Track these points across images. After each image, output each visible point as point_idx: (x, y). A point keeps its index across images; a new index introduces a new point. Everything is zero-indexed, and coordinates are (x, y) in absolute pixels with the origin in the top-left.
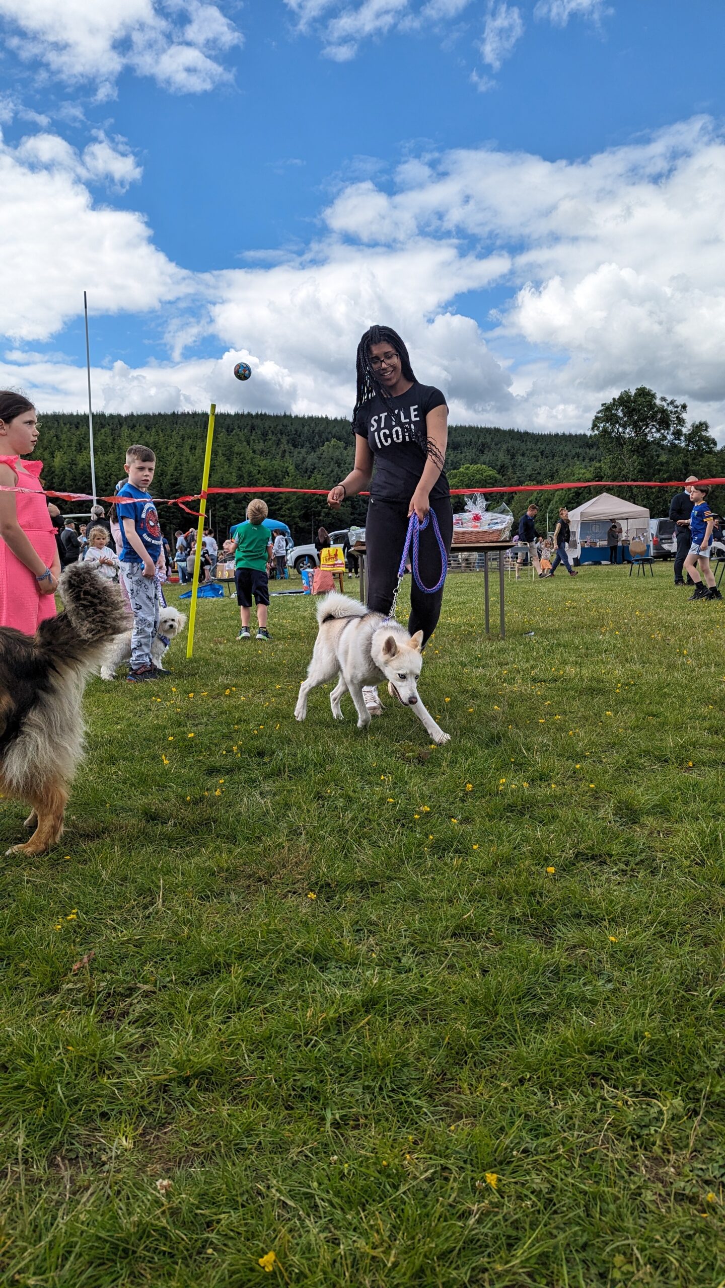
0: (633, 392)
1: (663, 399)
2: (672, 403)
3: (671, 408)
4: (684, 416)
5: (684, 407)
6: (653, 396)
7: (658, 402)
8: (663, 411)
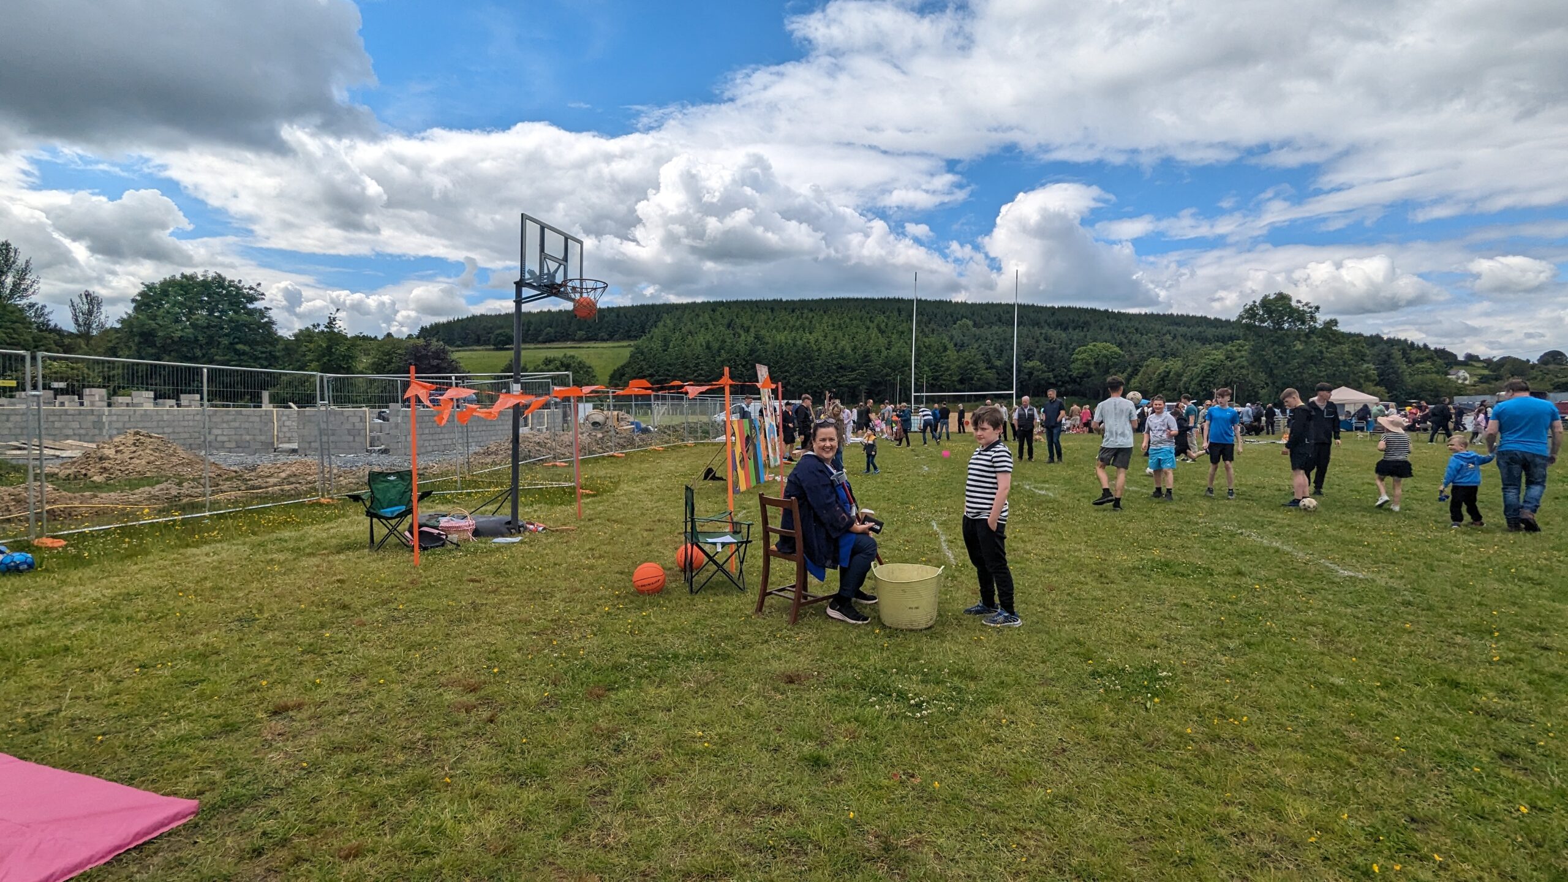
0: (1272, 297)
1: (1299, 301)
2: (1307, 304)
3: (1306, 308)
4: (1317, 315)
5: (1317, 308)
6: (1290, 299)
7: (1294, 304)
8: (1297, 310)
